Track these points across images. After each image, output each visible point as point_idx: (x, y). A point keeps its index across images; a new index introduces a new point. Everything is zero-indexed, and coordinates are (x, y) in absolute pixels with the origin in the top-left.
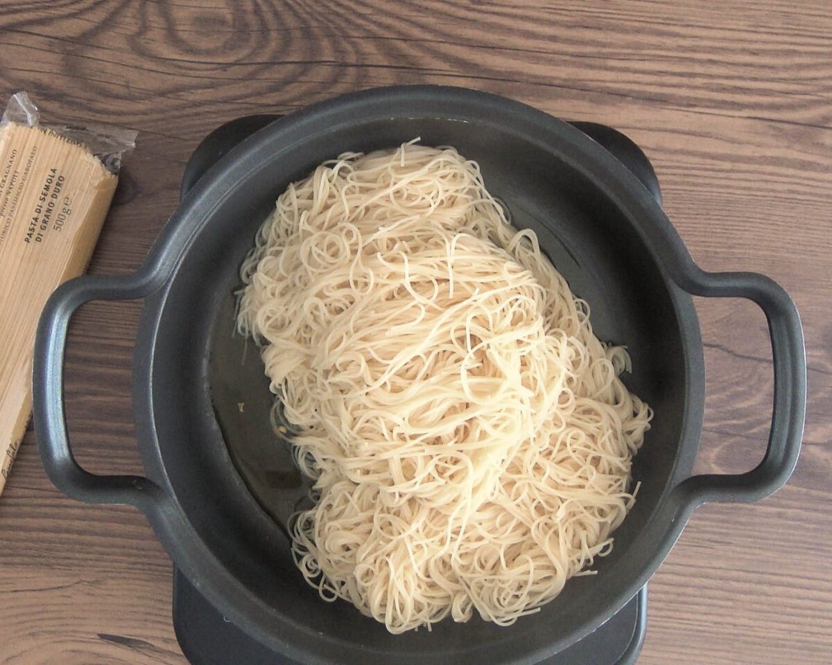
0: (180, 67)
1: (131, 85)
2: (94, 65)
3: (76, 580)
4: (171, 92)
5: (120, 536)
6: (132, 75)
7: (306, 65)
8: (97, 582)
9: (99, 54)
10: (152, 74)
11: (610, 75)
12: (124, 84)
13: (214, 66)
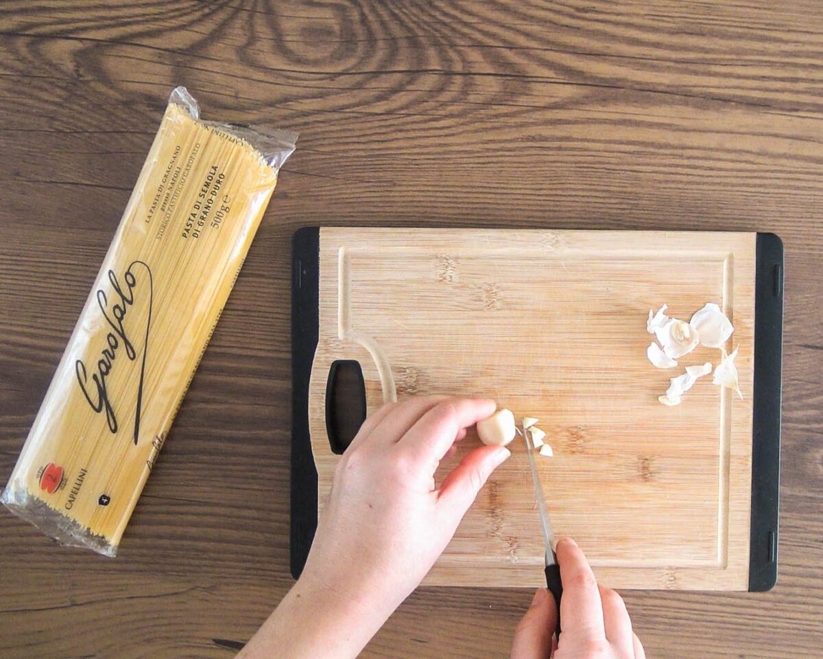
0: (289, 77)
1: (241, 95)
2: (203, 76)
3: (191, 586)
4: (280, 102)
5: (235, 542)
6: (242, 86)
7: (414, 73)
8: (212, 588)
9: (208, 65)
10: (262, 85)
11: (715, 81)
12: (233, 94)
13: (322, 76)
